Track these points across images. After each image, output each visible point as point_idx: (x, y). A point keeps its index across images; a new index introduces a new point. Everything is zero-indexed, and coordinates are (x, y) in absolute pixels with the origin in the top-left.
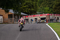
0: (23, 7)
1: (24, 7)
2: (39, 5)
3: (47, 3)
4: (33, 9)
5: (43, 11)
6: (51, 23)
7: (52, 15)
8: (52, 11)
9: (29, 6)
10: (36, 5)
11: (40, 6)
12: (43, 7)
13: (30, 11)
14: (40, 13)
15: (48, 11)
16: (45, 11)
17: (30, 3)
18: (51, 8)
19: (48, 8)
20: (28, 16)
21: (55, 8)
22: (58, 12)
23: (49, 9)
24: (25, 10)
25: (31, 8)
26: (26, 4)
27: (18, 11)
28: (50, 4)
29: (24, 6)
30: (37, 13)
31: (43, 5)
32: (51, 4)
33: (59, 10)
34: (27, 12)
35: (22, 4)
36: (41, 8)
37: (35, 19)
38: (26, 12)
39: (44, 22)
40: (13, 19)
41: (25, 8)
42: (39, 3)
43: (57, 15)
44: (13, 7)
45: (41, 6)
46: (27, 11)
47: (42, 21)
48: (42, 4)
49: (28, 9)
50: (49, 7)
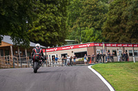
0: (33, 30)
1: (37, 28)
2: (71, 23)
3: (87, 17)
4: (56, 34)
5: (81, 37)
6: (99, 65)
7: (100, 46)
8: (100, 37)
9: (47, 26)
10: (63, 25)
11: (72, 27)
12: (79, 29)
13: (49, 37)
14: (74, 43)
15: (91, 36)
16: (84, 36)
17: (50, 21)
18: (99, 29)
19: (91, 30)
20: (45, 49)
21: (108, 30)
22: (114, 38)
23: (94, 32)
24: (38, 35)
25: (52, 31)
26: (41, 22)
27: (22, 37)
28: (96, 20)
29: (36, 26)
30: (65, 43)
31: (79, 23)
32: (98, 20)
33: (116, 35)
34: (43, 40)
35: (31, 23)
36: (75, 29)
37: (62, 55)
38: (40, 40)
39: (83, 62)
40: (12, 56)
41: (37, 31)
42: (69, 19)
43: (111, 46)
44: (12, 31)
45: (74, 27)
46: (44, 38)
47: (77, 60)
48: (77, 21)
49: (44, 34)
50: (93, 27)
